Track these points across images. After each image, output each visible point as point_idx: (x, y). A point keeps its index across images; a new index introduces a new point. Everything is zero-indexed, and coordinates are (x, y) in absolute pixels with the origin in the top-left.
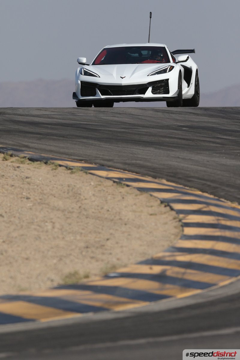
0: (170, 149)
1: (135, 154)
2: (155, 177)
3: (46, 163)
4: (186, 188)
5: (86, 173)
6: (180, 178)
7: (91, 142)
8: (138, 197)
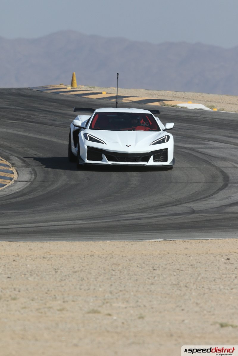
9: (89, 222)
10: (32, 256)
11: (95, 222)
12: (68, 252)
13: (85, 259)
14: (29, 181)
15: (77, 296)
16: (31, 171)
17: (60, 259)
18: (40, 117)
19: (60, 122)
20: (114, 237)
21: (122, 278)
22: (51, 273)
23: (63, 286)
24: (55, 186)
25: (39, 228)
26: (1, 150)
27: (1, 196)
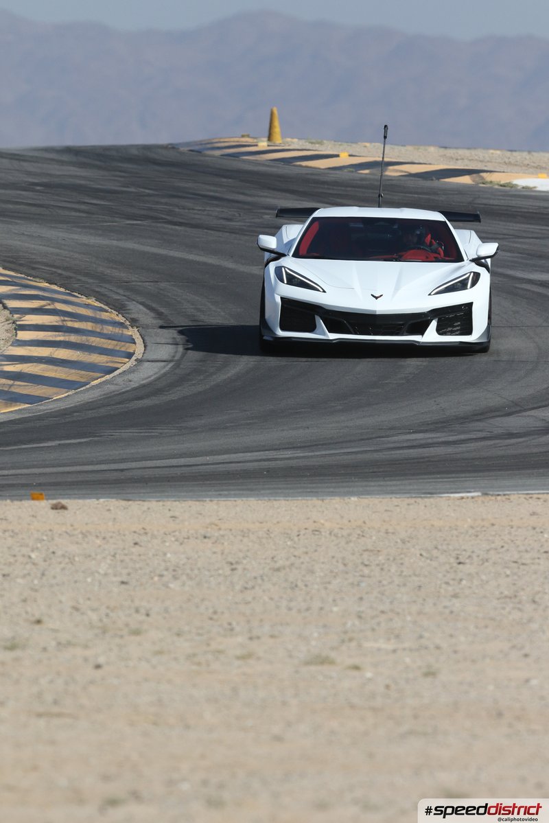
0: (14, 221)
4: (29, 278)
6: (21, 265)
9: (310, 454)
10: (177, 533)
11: (324, 453)
12: (261, 523)
13: (299, 540)
14: (170, 361)
15: (281, 624)
16: (177, 336)
17: (241, 541)
18: (195, 211)
19: (243, 224)
20: (368, 488)
21: (385, 582)
22: (221, 572)
23: (247, 603)
25: (193, 468)
26: (106, 288)
27: (105, 394)
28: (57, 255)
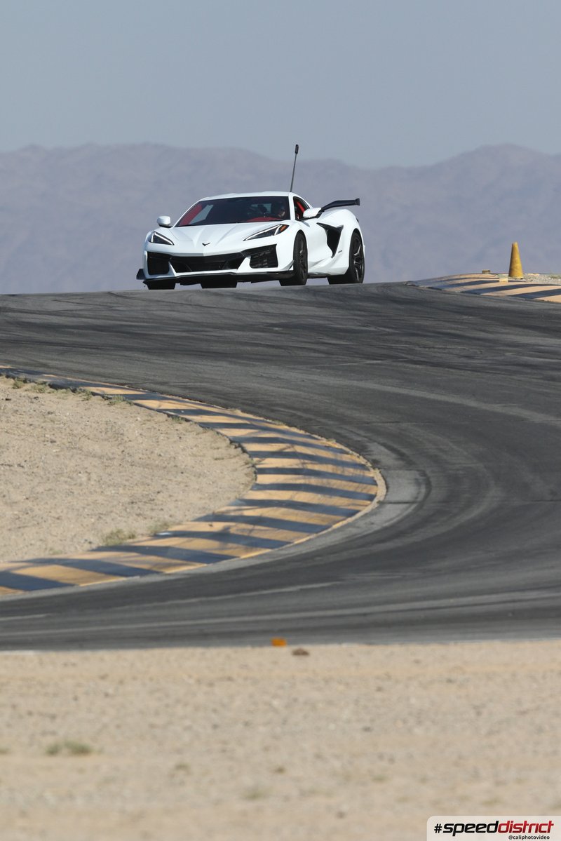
0: (251, 363)
1: (200, 373)
2: (226, 407)
3: (74, 391)
4: (268, 421)
5: (130, 403)
6: (260, 407)
7: (136, 355)
8: (200, 436)
10: (421, 678)
12: (507, 665)
14: (413, 503)
16: (418, 477)
18: (436, 350)
19: (485, 362)
24: (475, 512)
25: (437, 610)
26: (346, 429)
27: (347, 538)
28: (297, 396)
